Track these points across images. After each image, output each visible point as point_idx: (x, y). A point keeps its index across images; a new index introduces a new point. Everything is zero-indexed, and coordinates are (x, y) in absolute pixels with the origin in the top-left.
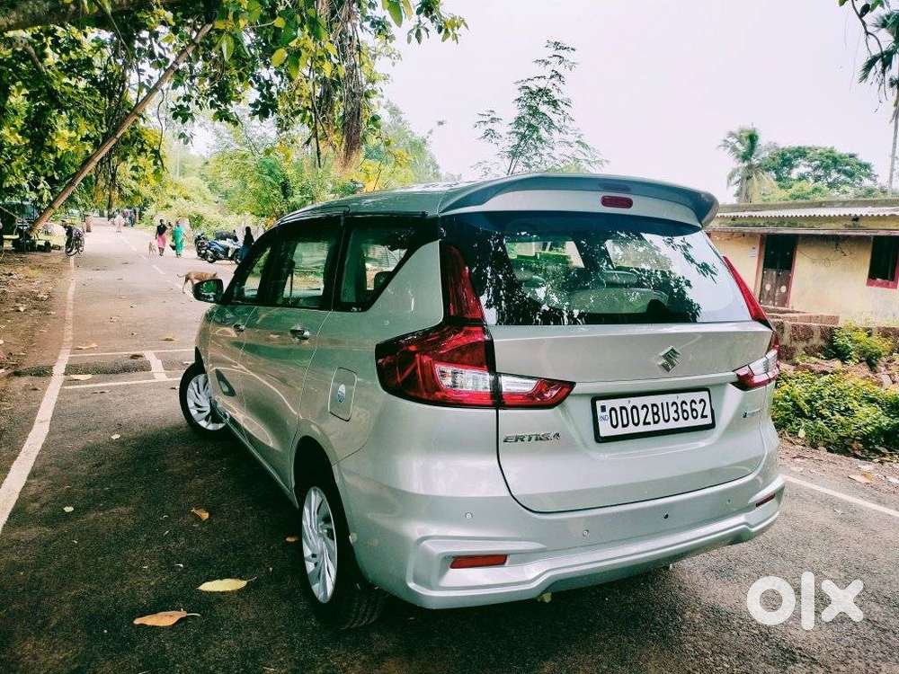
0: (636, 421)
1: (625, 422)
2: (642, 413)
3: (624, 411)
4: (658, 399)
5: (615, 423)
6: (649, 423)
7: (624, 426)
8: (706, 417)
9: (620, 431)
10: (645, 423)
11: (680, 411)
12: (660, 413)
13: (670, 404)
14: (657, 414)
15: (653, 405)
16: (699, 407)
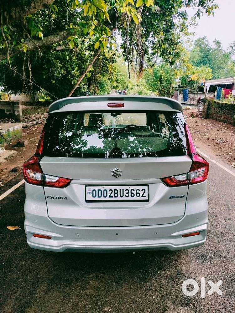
0: (105, 195)
1: (100, 195)
2: (109, 193)
3: (100, 192)
4: (118, 188)
5: (94, 196)
6: (112, 197)
7: (99, 197)
8: (145, 196)
9: (97, 199)
10: (110, 197)
11: (130, 193)
12: (119, 193)
13: (124, 190)
14: (117, 193)
15: (115, 190)
16: (141, 193)
